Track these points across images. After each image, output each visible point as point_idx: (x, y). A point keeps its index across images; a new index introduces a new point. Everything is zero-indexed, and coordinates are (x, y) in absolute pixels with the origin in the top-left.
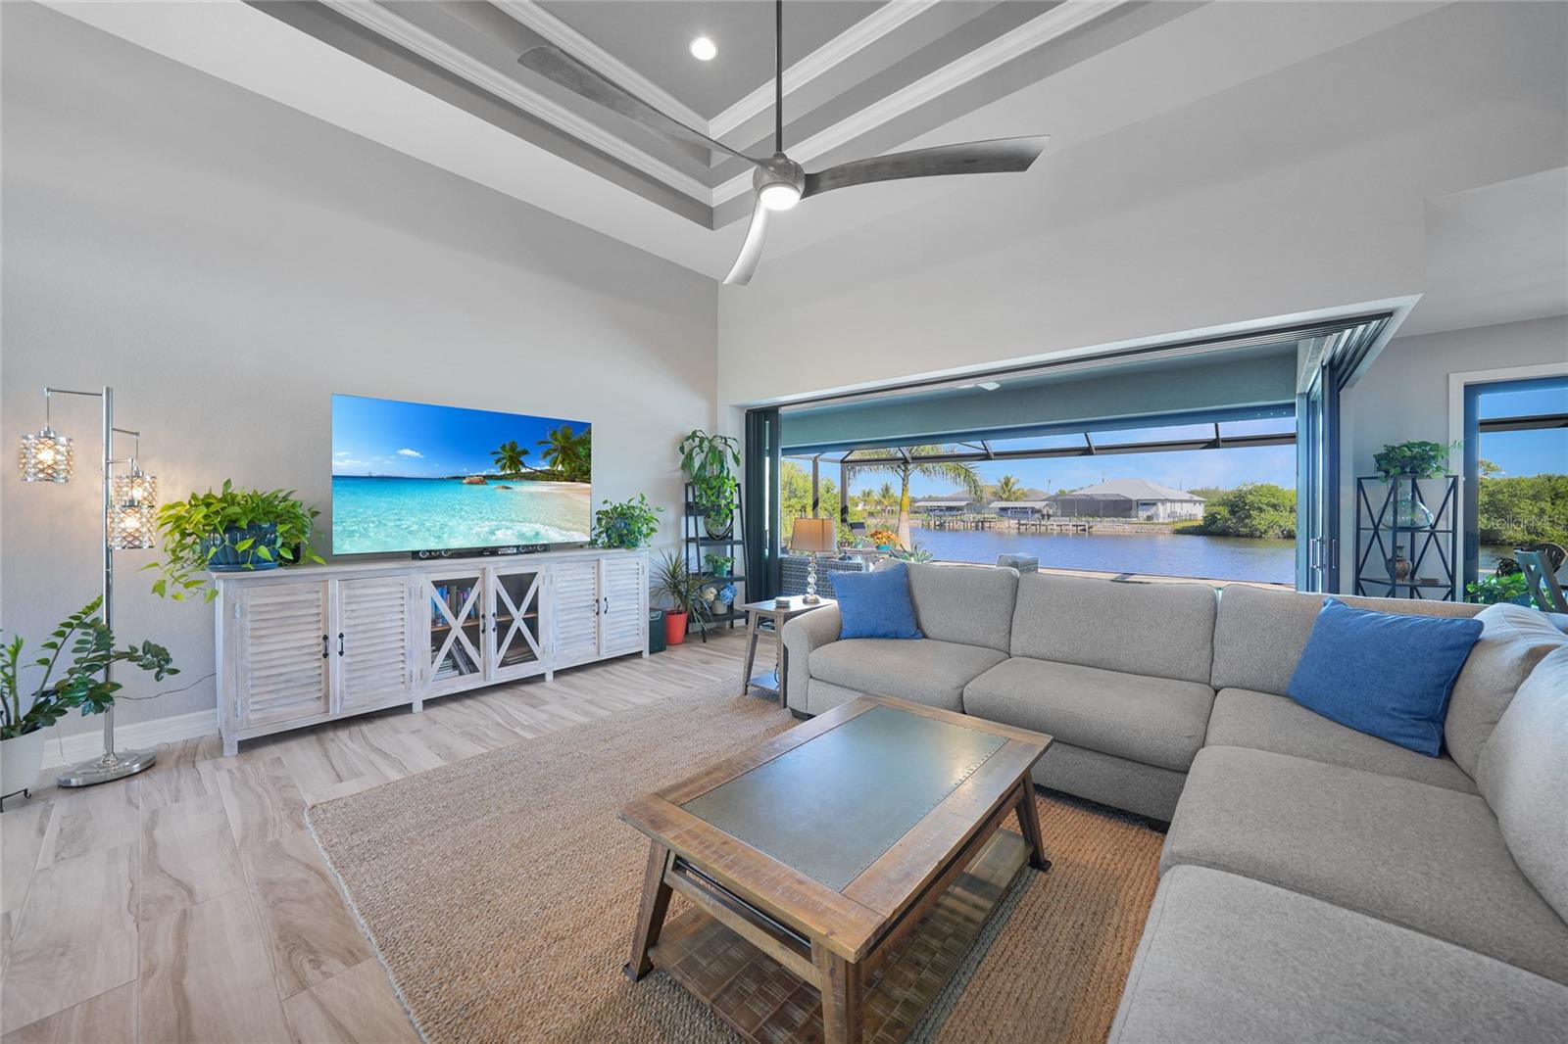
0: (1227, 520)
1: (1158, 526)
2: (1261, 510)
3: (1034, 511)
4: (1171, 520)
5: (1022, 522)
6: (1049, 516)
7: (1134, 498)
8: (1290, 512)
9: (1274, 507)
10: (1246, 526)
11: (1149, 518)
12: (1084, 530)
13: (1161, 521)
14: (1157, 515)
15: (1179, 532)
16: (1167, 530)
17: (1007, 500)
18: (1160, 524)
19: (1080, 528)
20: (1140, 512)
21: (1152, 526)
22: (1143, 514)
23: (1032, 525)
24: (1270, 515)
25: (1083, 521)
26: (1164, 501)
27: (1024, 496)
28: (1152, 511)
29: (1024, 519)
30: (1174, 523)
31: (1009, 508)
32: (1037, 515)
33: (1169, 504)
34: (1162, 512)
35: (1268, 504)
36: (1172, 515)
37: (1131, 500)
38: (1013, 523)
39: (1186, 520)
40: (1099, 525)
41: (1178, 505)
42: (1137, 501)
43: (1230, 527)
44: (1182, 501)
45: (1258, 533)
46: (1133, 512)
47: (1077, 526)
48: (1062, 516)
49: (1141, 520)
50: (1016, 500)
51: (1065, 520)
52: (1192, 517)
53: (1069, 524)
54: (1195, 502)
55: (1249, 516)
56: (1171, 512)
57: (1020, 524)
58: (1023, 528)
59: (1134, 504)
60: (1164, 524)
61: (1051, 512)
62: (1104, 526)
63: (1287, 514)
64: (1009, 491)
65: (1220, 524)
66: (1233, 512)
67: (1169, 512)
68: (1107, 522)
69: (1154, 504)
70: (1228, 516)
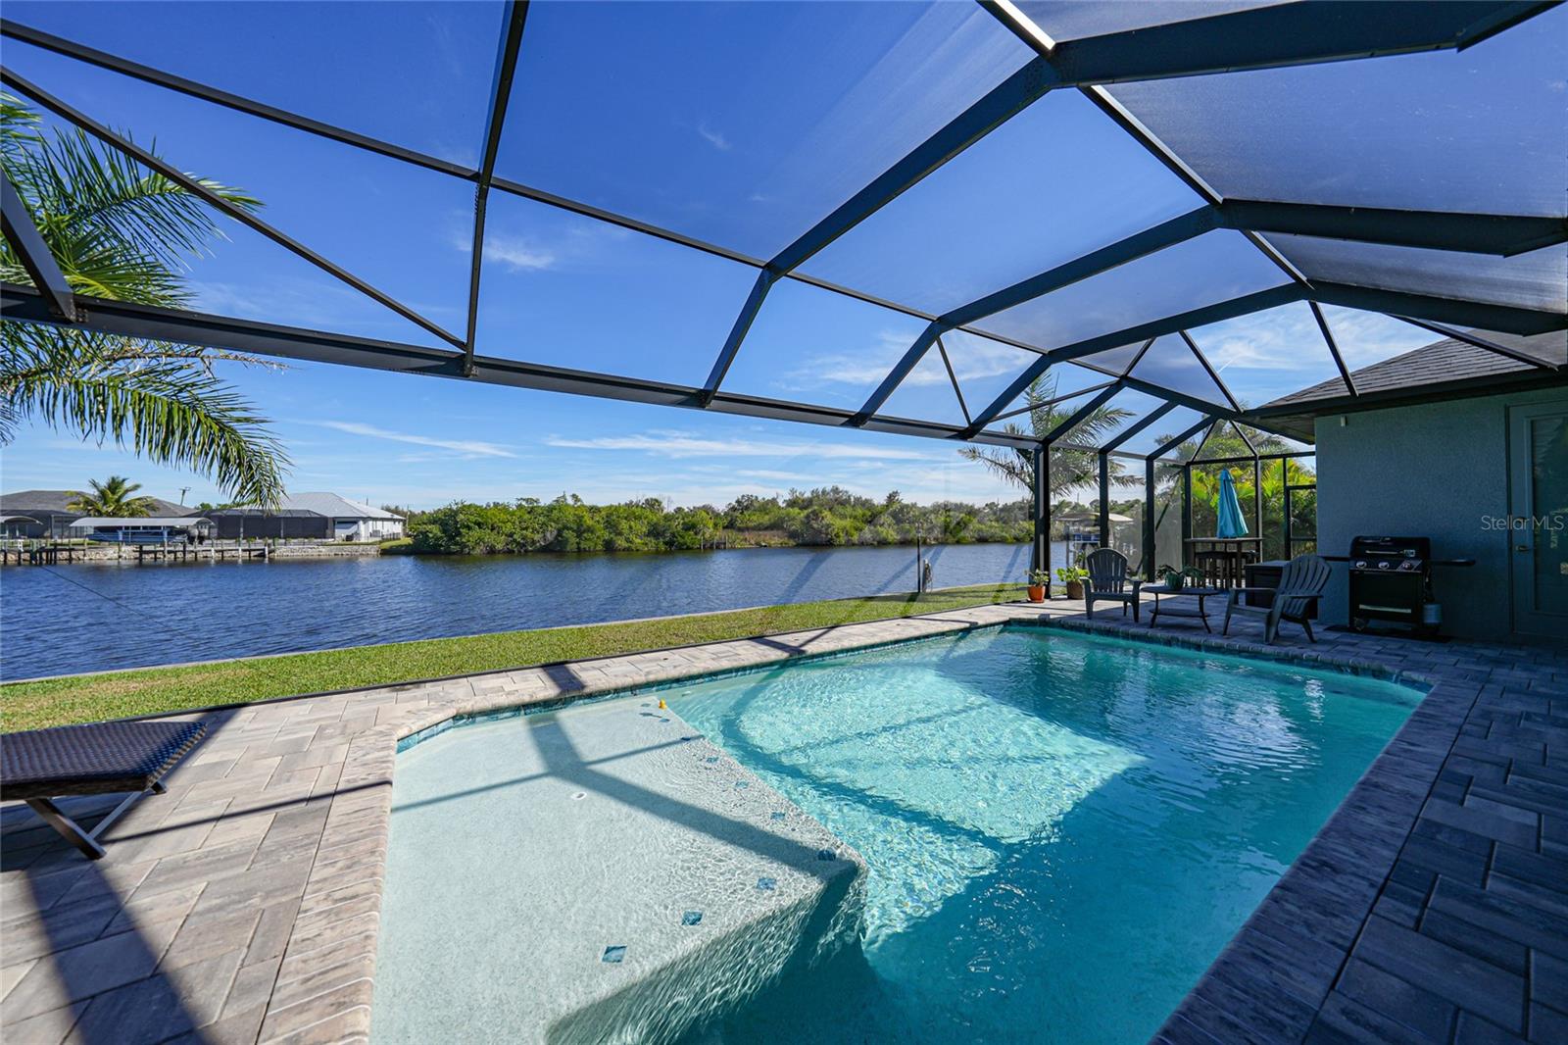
0: (438, 539)
1: (361, 547)
2: (469, 528)
3: (173, 532)
4: (378, 539)
5: (145, 548)
6: (201, 539)
7: (330, 514)
8: (492, 530)
9: (479, 524)
10: (456, 544)
11: (349, 538)
12: (263, 555)
13: (363, 540)
14: (357, 534)
15: (385, 553)
16: (373, 551)
17: (113, 514)
18: (362, 544)
19: (253, 554)
20: (336, 530)
21: (355, 547)
22: (341, 533)
23: (169, 552)
24: (476, 533)
25: (258, 544)
26: (365, 520)
27: (151, 507)
28: (352, 530)
29: (154, 543)
30: (381, 542)
31: (120, 528)
32: (179, 538)
33: (371, 522)
34: (364, 530)
35: (475, 523)
36: (375, 534)
37: (325, 519)
38: (128, 551)
39: (390, 540)
40: (284, 548)
41: (379, 523)
42: (334, 519)
43: (441, 545)
44: (383, 519)
45: (467, 550)
46: (328, 532)
47: (250, 551)
48: (219, 537)
49: (338, 540)
50: (132, 515)
51: (227, 544)
52: (395, 537)
53: (238, 550)
54: (394, 520)
55: (459, 534)
56: (374, 531)
57: (142, 552)
58: (148, 558)
59: (330, 524)
60: (368, 544)
61: (205, 532)
62: (288, 549)
64: (118, 501)
65: (432, 542)
66: (444, 531)
67: (371, 531)
68: (295, 544)
69: (355, 523)
70: (439, 534)
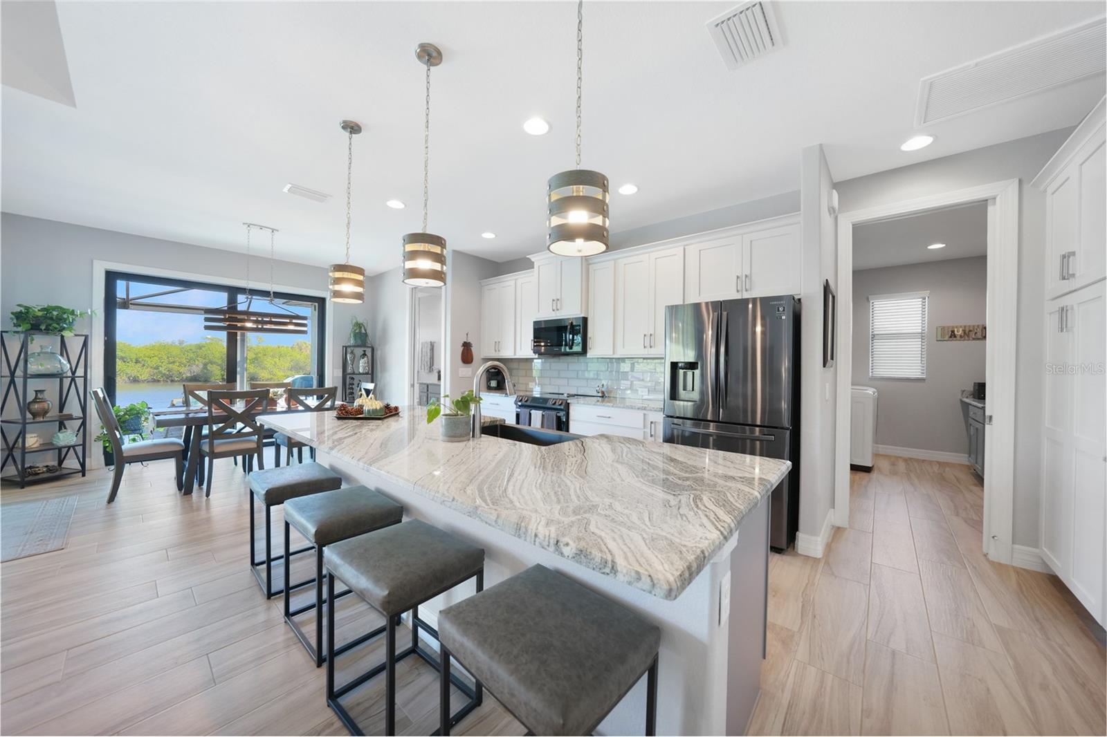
63: (133, 364)
